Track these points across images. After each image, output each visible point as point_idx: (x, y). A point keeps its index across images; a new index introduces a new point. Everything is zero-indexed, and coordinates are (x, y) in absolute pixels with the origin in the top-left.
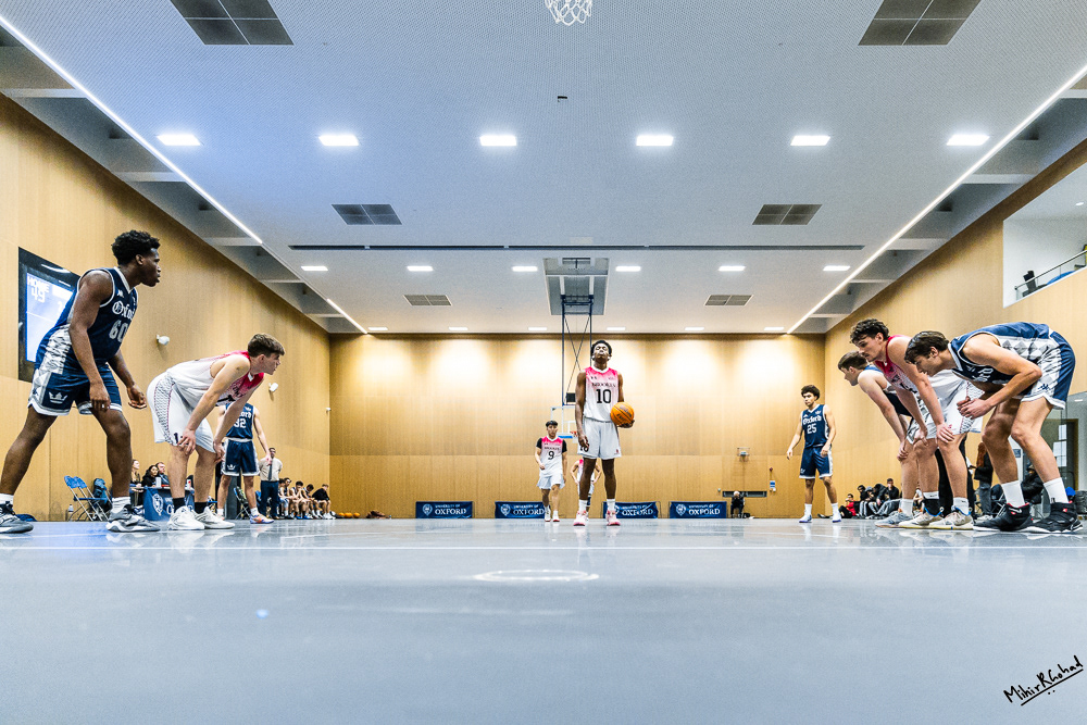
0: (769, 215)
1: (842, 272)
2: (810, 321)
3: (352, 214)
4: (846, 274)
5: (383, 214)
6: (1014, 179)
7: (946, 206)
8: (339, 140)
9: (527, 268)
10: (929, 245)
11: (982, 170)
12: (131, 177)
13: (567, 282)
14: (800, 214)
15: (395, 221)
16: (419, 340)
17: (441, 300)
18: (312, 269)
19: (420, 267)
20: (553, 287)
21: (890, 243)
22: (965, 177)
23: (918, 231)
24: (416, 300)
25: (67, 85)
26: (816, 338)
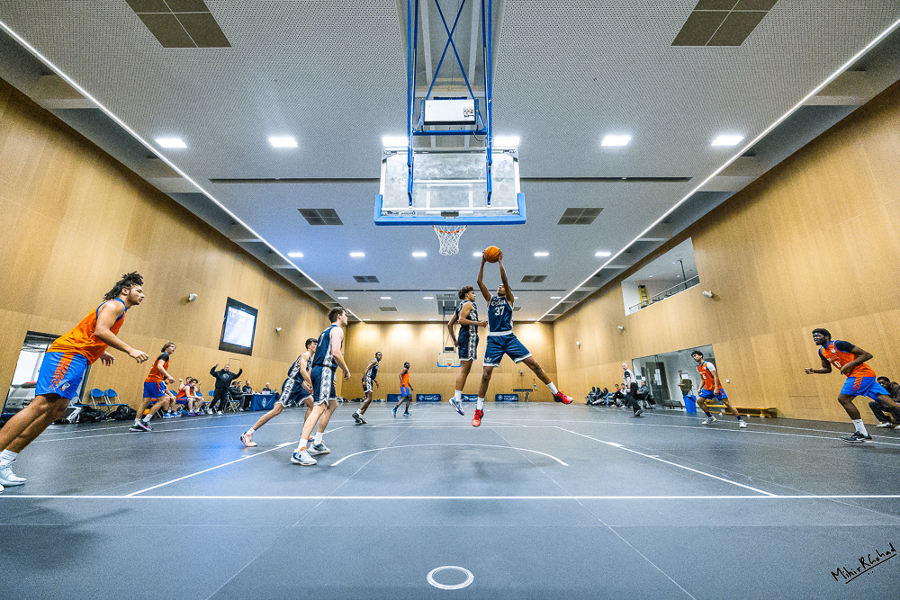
0: (527, 279)
1: (559, 299)
2: (546, 317)
3: (360, 279)
4: (559, 300)
5: (373, 279)
6: (624, 267)
7: (598, 275)
8: (358, 255)
9: (430, 298)
10: (592, 289)
11: (611, 264)
12: (274, 267)
13: (446, 302)
14: (539, 279)
15: (377, 281)
16: (384, 324)
17: (394, 309)
18: (342, 298)
19: (386, 298)
20: (440, 303)
21: (577, 288)
22: (604, 266)
23: (587, 285)
24: (383, 309)
25: (257, 238)
26: (549, 323)
